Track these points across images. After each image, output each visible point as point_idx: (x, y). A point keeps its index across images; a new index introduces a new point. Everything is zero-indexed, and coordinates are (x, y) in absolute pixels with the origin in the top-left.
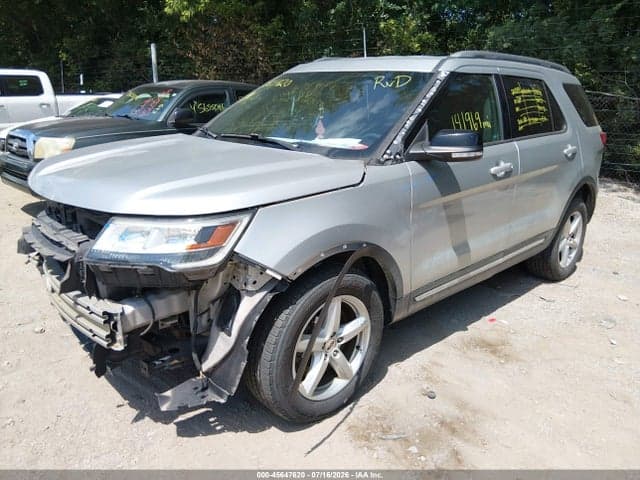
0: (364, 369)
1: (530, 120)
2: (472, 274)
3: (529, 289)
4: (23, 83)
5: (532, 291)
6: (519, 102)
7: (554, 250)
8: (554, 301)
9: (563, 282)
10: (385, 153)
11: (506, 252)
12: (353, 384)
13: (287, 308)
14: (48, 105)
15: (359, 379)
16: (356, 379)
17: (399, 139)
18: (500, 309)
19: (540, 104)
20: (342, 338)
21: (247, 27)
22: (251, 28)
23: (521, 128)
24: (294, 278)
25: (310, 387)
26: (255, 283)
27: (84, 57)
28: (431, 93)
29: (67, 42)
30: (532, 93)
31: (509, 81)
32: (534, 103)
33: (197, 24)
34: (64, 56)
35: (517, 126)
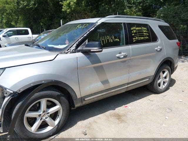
0: (60, 123)
1: (139, 38)
2: (112, 91)
3: (147, 96)
4: (24, 32)
5: (147, 97)
6: (134, 32)
7: (155, 83)
8: (153, 101)
9: (161, 94)
10: (68, 50)
11: (128, 84)
12: (55, 129)
13: (20, 102)
14: (30, 37)
15: (58, 127)
16: (57, 127)
17: (75, 45)
18: (131, 103)
19: (145, 33)
20: (49, 113)
21: (87, 14)
22: (88, 14)
23: (134, 41)
24: (20, 92)
25: (34, 129)
26: (6, 93)
27: (47, 24)
28: (92, 30)
29: (42, 20)
30: (142, 29)
31: (131, 25)
32: (143, 32)
33: (73, 13)
34: (42, 24)
35: (133, 40)
